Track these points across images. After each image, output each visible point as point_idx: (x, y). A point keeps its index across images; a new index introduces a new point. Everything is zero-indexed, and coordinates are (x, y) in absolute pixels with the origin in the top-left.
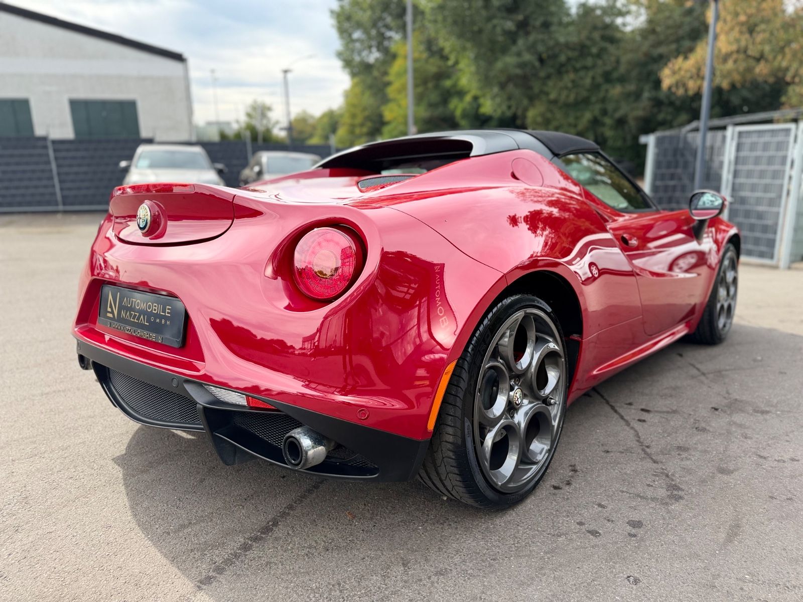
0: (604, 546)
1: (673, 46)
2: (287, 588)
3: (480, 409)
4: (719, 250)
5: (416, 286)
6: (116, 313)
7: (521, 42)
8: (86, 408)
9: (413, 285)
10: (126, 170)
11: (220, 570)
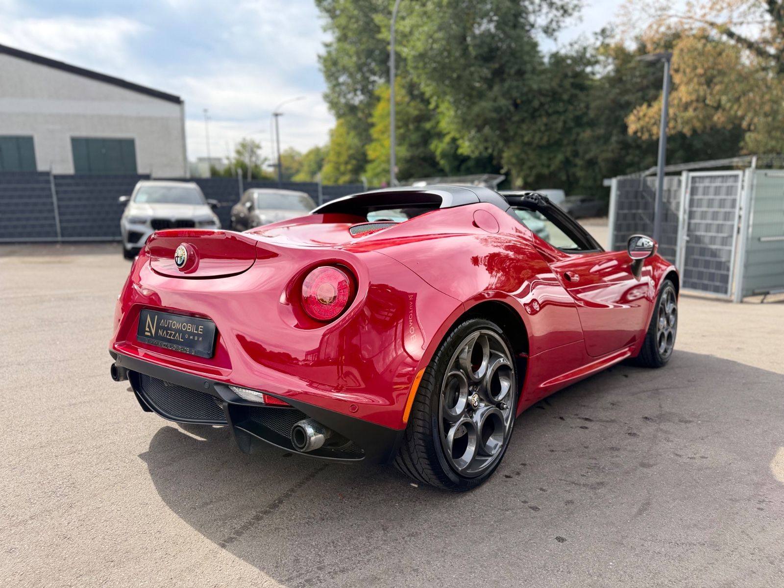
0: (541, 517)
1: (640, 94)
2: (293, 545)
3: (444, 407)
4: (656, 286)
5: (394, 311)
6: (153, 332)
7: (496, 88)
8: (111, 416)
9: (392, 310)
10: (125, 204)
11: (239, 533)
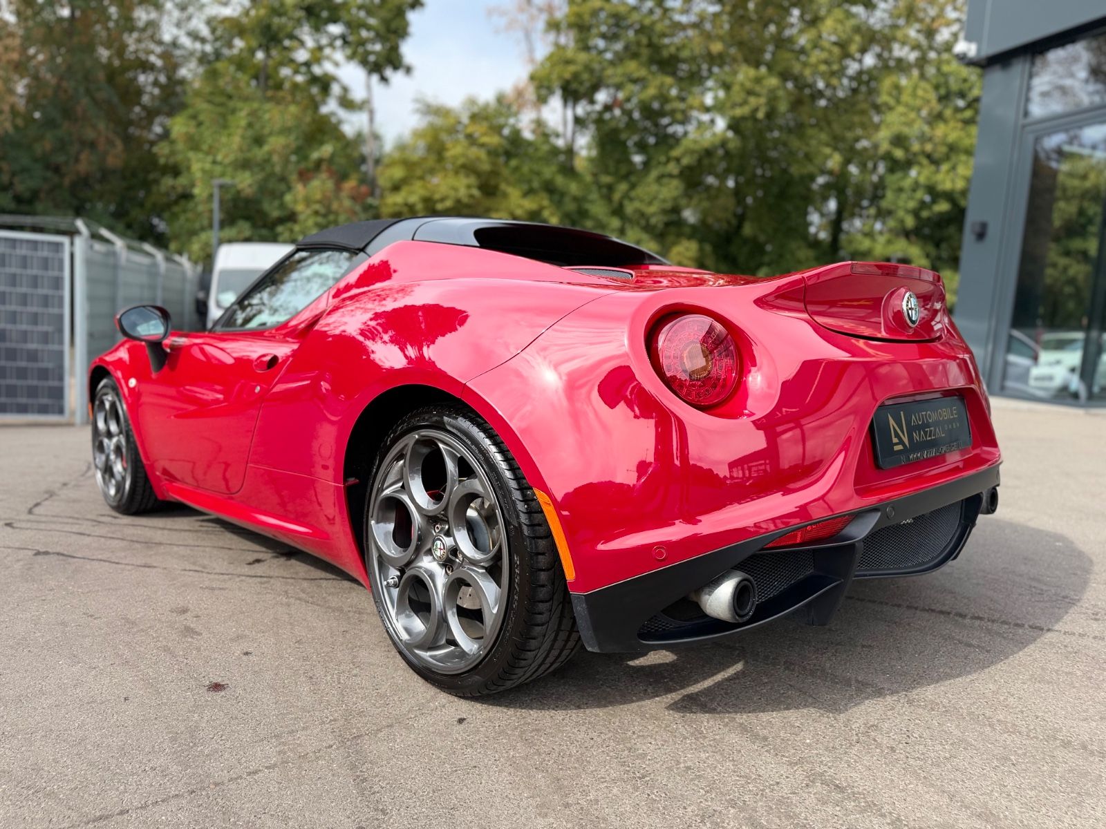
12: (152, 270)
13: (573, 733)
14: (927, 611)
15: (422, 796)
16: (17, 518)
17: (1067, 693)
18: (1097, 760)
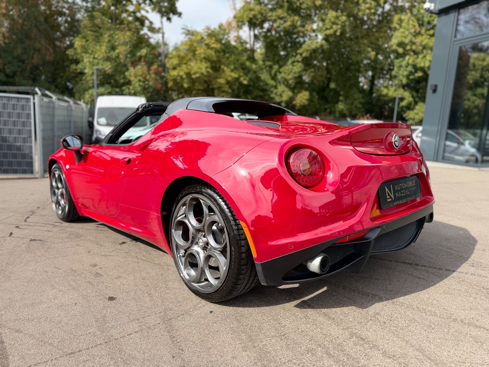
12: (69, 109)
13: (256, 317)
14: (403, 263)
15: (197, 343)
16: (20, 224)
17: (458, 299)
18: (467, 326)
